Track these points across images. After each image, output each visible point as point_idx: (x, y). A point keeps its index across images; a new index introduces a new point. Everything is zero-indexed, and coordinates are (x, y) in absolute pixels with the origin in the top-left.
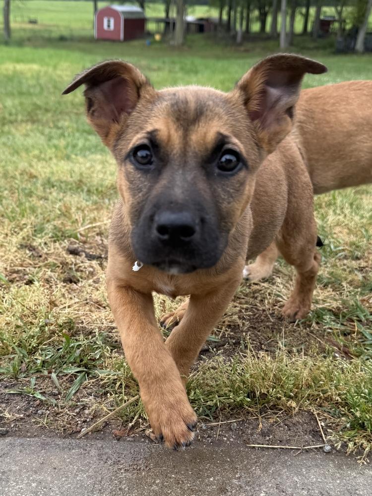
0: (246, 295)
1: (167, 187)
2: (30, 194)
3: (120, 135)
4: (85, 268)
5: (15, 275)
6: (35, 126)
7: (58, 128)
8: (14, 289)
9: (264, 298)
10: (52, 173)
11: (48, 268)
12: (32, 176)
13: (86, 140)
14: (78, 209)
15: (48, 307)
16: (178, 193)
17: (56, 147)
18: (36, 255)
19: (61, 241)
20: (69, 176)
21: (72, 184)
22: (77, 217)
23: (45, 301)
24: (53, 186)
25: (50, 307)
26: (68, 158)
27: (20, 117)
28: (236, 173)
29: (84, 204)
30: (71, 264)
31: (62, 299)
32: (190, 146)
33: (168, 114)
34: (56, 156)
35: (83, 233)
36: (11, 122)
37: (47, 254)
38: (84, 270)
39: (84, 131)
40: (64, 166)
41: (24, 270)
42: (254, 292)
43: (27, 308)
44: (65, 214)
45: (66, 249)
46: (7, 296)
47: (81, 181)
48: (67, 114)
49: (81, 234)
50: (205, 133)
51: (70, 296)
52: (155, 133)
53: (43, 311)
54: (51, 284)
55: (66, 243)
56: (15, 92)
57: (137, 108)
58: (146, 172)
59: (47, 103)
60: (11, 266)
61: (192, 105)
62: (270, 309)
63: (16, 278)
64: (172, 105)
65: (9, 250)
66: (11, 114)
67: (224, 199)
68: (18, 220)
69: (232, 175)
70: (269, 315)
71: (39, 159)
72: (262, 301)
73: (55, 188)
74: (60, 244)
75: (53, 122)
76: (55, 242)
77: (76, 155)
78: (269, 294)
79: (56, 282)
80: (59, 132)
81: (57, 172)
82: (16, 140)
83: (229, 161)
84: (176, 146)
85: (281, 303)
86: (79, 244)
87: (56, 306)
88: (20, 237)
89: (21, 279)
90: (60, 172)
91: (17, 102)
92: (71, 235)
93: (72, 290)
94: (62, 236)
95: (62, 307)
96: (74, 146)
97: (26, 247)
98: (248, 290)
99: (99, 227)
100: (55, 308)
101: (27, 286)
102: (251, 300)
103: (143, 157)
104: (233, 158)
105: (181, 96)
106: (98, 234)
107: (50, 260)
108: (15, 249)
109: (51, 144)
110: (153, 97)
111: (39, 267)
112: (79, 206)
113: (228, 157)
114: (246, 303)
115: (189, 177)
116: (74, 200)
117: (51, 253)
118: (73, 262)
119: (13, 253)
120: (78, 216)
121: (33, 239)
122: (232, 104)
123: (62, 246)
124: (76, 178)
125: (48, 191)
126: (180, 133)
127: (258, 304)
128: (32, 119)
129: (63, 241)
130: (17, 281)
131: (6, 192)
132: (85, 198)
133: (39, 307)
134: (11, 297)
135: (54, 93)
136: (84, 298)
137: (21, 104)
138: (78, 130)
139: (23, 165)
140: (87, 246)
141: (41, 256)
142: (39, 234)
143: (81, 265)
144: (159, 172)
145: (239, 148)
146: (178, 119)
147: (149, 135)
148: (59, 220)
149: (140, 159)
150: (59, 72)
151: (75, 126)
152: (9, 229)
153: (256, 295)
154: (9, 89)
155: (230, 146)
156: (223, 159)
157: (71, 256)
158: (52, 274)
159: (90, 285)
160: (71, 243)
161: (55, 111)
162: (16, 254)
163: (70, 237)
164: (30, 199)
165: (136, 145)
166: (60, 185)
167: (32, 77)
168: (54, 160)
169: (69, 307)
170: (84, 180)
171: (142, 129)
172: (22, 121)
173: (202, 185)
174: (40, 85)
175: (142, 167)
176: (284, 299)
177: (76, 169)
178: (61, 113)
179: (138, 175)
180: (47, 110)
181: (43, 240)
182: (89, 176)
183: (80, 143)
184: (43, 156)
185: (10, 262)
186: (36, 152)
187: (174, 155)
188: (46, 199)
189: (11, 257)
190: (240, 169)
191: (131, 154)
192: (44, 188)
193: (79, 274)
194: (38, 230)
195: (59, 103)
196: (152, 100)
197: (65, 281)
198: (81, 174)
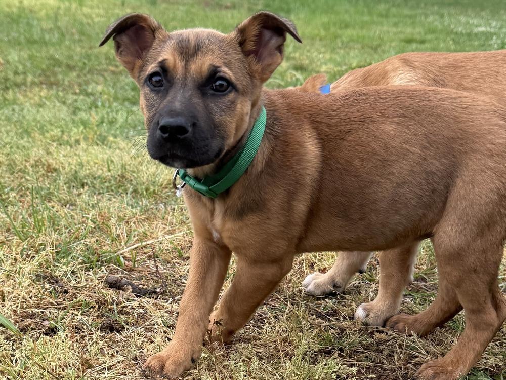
0: (367, 348)
1: (170, 102)
2: (48, 197)
3: (142, 69)
4: (132, 308)
5: (29, 321)
6: (53, 92)
7: (88, 95)
8: (28, 342)
9: (393, 352)
10: (81, 165)
11: (78, 310)
12: (50, 169)
13: (130, 112)
14: (120, 219)
15: (79, 369)
16: (177, 105)
17: (84, 123)
18: (59, 290)
19: (95, 269)
20: (105, 169)
21: (110, 181)
22: (119, 232)
23: (74, 360)
24: (83, 186)
25: (81, 369)
26: (103, 140)
27: (30, 78)
28: (226, 94)
29: (129, 211)
30: (112, 304)
31: (99, 357)
32: (189, 73)
33: (174, 49)
34: (86, 139)
35: (127, 255)
36: (17, 85)
37: (76, 288)
38: (131, 311)
39: (126, 99)
40: (99, 154)
41: (43, 312)
42: (379, 343)
43: (48, 372)
44: (102, 227)
45: (103, 280)
46: (17, 354)
47: (123, 177)
48: (100, 73)
49: (124, 258)
50: (202, 65)
51: (111, 351)
52: (165, 62)
53: (71, 375)
54: (82, 334)
55: (104, 272)
56: (22, 39)
57: (153, 46)
58: (158, 92)
59: (70, 57)
60: (22, 307)
61: (193, 43)
62: (401, 368)
63: (30, 324)
64: (178, 43)
65: (20, 284)
66: (16, 73)
67: (216, 112)
68: (32, 237)
69: (224, 95)
70: (400, 378)
71: (60, 142)
72: (390, 355)
73: (86, 188)
74: (95, 273)
75: (80, 85)
76: (87, 269)
77: (115, 137)
78: (400, 346)
79: (91, 330)
80: (89, 100)
81: (88, 162)
82: (25, 111)
83: (221, 85)
84: (179, 73)
85: (417, 359)
86: (123, 273)
87: (90, 367)
88: (35, 263)
89: (38, 326)
90: (92, 163)
91: (25, 54)
92: (111, 259)
93: (114, 342)
94: (98, 261)
95: (100, 368)
96: (112, 122)
97: (44, 278)
98: (370, 341)
99: (152, 246)
100: (89, 370)
101: (48, 338)
102: (374, 355)
103: (156, 81)
104: (225, 83)
105: (185, 36)
106: (150, 258)
107: (81, 297)
108: (28, 282)
109: (77, 118)
110: (164, 37)
111: (64, 308)
112: (121, 215)
113: (220, 82)
114: (368, 358)
115: (187, 95)
116: (113, 205)
117: (82, 288)
118: (114, 301)
119: (26, 288)
120: (121, 230)
121: (54, 266)
122: (226, 42)
123: (97, 276)
124: (116, 171)
125: (75, 191)
126: (183, 63)
127: (384, 361)
128: (48, 80)
129: (100, 268)
130: (32, 329)
131: (13, 194)
132: (130, 203)
133: (65, 369)
134: (24, 355)
135: (80, 40)
136: (131, 356)
137: (31, 57)
138: (116, 99)
139: (36, 152)
140: (135, 275)
141: (66, 292)
142: (64, 258)
143: (127, 304)
144: (167, 91)
145: (229, 75)
146: (181, 53)
147: (160, 65)
148: (92, 237)
149: (154, 83)
150: (86, 10)
151: (112, 91)
152: (19, 251)
153: (381, 347)
154: (14, 35)
155: (221, 74)
156: (217, 83)
157: (111, 291)
158: (85, 318)
159: (139, 335)
160: (111, 272)
161: (82, 69)
162: (31, 289)
163: (109, 262)
164: (49, 205)
165: (150, 73)
166: (92, 183)
167: (48, 16)
168: (83, 145)
169: (110, 368)
170: (128, 175)
171: (155, 61)
172: (33, 83)
173: (197, 100)
174: (59, 28)
175: (156, 89)
176: (422, 354)
177: (116, 159)
178: (90, 71)
179: (152, 95)
180: (70, 68)
181: (69, 268)
182: (135, 170)
183: (121, 118)
184: (65, 138)
185: (21, 300)
186: (56, 132)
187: (178, 79)
188: (73, 204)
189: (23, 294)
190: (230, 92)
191: (148, 79)
192: (69, 188)
193: (123, 317)
194: (62, 253)
195: (88, 57)
196: (164, 39)
197: (103, 329)
198: (124, 167)
